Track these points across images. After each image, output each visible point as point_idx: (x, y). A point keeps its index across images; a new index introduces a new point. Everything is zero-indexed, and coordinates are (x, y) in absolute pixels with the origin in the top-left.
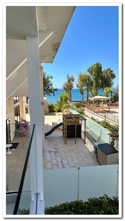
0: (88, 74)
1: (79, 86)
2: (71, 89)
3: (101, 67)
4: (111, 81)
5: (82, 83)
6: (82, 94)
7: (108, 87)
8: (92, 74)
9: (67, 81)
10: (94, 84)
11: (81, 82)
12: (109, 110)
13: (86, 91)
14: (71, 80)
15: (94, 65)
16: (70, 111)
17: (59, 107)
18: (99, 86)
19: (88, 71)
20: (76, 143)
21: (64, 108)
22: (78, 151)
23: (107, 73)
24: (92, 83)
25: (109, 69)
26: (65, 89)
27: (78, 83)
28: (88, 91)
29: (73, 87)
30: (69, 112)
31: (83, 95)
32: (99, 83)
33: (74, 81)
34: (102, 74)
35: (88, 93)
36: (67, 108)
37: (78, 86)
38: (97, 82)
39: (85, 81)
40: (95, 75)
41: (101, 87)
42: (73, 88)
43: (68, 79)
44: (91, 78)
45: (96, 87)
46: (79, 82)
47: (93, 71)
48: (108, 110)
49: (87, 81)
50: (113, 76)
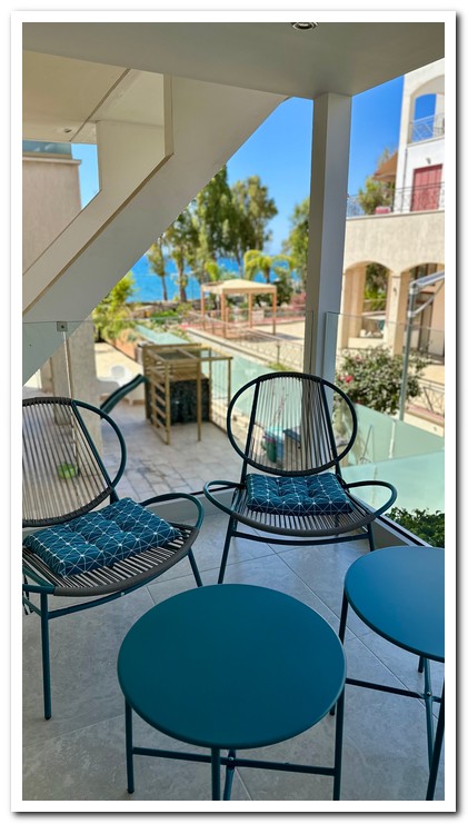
3: (225, 173)
4: (261, 227)
6: (162, 274)
7: (252, 247)
10: (203, 238)
12: (274, 329)
13: (175, 261)
18: (221, 244)
23: (245, 196)
24: (194, 233)
25: (252, 182)
28: (181, 262)
32: (220, 236)
34: (230, 197)
35: (182, 270)
38: (214, 228)
40: (204, 200)
41: (228, 248)
44: (190, 215)
45: (211, 249)
49: (177, 225)
50: (269, 210)
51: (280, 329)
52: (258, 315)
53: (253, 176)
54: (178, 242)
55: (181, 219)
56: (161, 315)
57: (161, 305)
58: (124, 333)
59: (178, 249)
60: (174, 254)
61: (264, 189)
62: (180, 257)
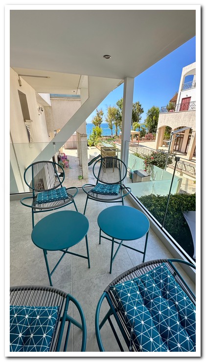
0: (117, 107)
2: (100, 123)
4: (139, 116)
5: (111, 118)
6: (112, 129)
7: (136, 121)
8: (121, 108)
9: (96, 115)
14: (99, 114)
17: (92, 141)
19: (117, 104)
21: (98, 142)
24: (121, 118)
26: (94, 123)
28: (117, 126)
29: (102, 121)
33: (103, 115)
36: (101, 142)
37: (107, 121)
39: (114, 115)
43: (97, 112)
44: (120, 112)
46: (108, 116)
47: (122, 104)
48: (137, 143)
49: (116, 115)
50: (141, 111)
51: (140, 144)
52: (135, 140)
53: (137, 102)
54: (116, 120)
55: (117, 114)
56: (110, 139)
57: (110, 136)
58: (99, 144)
59: (116, 122)
60: (115, 123)
61: (140, 105)
62: (116, 124)
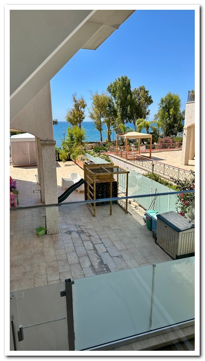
0: (109, 95)
1: (95, 116)
2: (81, 121)
3: (129, 85)
4: (145, 108)
5: (99, 112)
6: (100, 130)
7: (141, 117)
8: (114, 96)
9: (74, 107)
10: (119, 114)
11: (96, 110)
12: (150, 155)
13: (106, 124)
14: (79, 106)
15: (118, 80)
16: (88, 158)
17: (67, 151)
18: (127, 116)
19: (109, 90)
20: (111, 214)
21: (78, 153)
22: (119, 228)
23: (138, 95)
24: (115, 112)
25: (141, 89)
26: (70, 120)
27: (93, 112)
28: (109, 125)
29: (84, 118)
30: (88, 160)
31: (102, 131)
32: (127, 111)
33: (86, 108)
34: (131, 95)
35: (109, 128)
36: (83, 154)
37: (92, 117)
38: (124, 109)
39: (104, 107)
40: (120, 97)
41: (130, 118)
42: (84, 121)
43: (74, 103)
44: (113, 103)
45: (122, 119)
46: (94, 109)
47: (116, 90)
48: (148, 155)
49: (107, 108)
50: (149, 101)
51: (153, 155)
52: (143, 148)
53: (142, 86)
54: (108, 115)
55: (110, 106)
58: (79, 157)
60: (106, 121)
61: (147, 92)
